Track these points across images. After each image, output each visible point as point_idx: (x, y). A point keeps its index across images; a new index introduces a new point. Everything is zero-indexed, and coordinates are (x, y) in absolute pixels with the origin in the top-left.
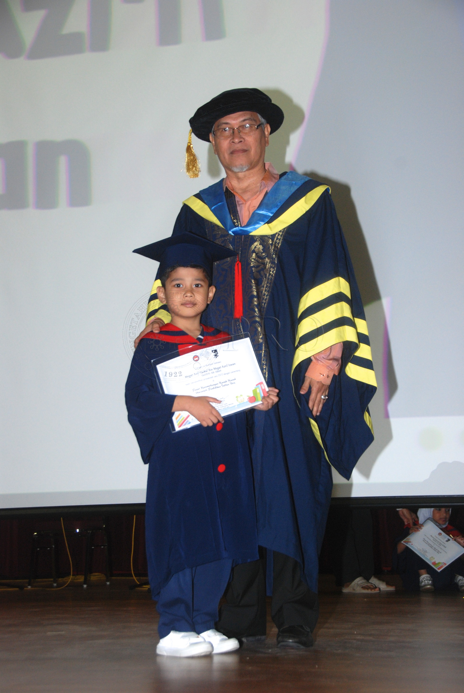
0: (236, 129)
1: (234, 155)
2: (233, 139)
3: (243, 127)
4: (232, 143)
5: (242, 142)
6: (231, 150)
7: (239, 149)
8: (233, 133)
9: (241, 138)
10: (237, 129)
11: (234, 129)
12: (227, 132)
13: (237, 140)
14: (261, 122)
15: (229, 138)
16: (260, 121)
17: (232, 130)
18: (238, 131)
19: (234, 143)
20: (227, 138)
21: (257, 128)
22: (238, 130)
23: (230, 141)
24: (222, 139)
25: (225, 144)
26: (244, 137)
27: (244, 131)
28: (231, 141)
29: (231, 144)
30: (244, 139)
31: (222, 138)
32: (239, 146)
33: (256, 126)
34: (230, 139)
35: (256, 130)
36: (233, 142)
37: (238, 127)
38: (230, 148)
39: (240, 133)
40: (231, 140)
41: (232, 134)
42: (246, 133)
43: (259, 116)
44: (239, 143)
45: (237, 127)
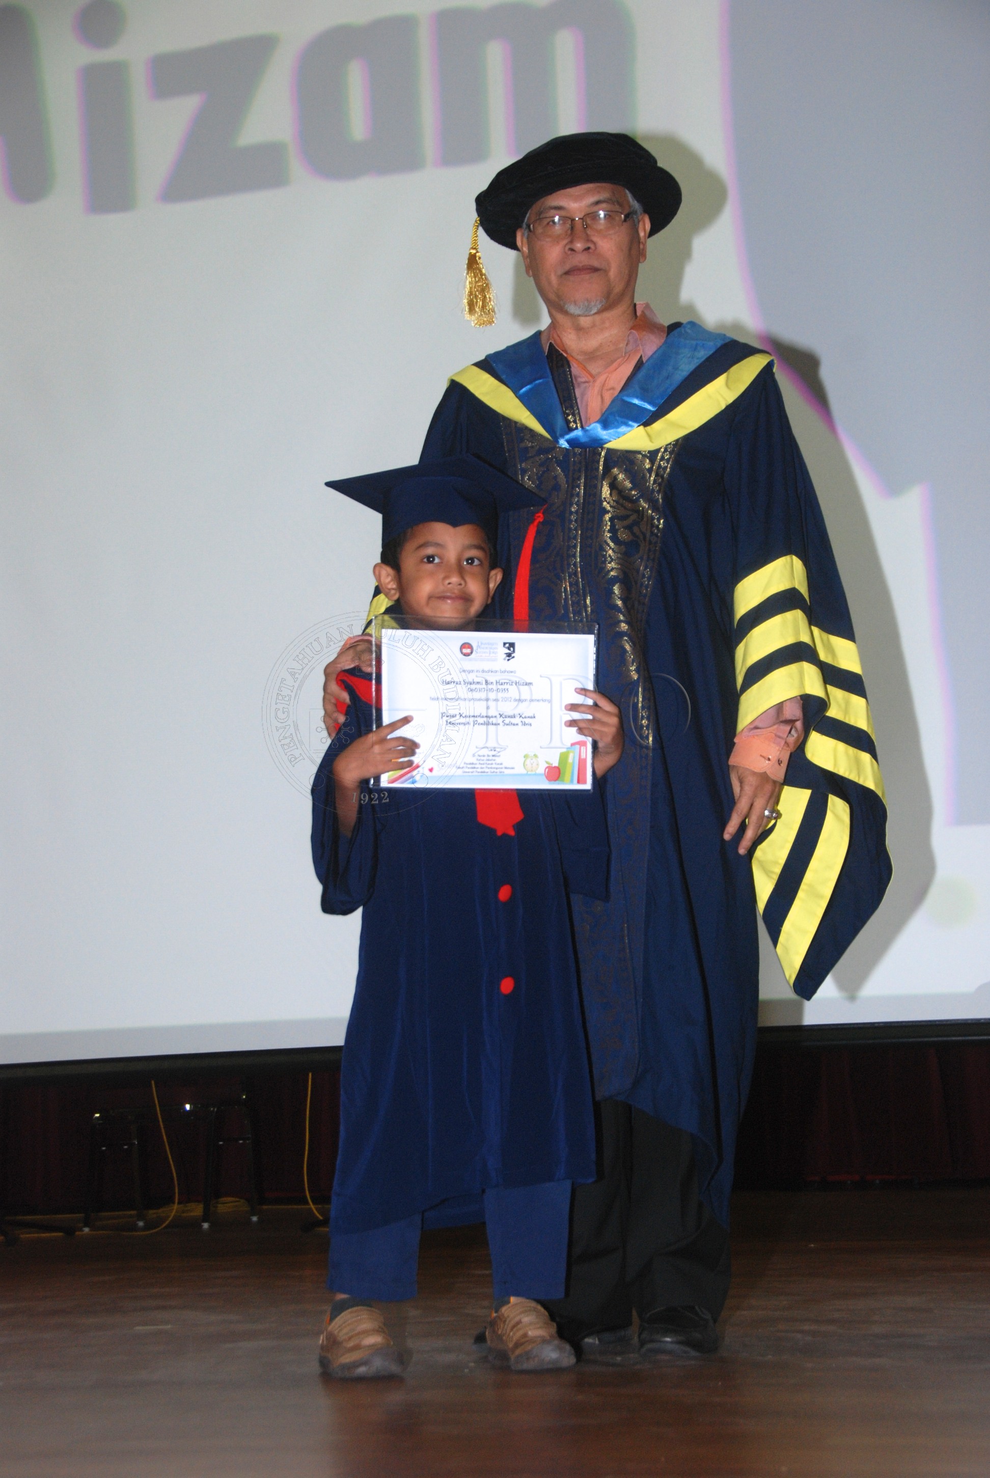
0: (577, 219)
1: (571, 278)
2: (571, 242)
3: (594, 216)
4: (569, 252)
5: (591, 250)
6: (567, 267)
7: (583, 266)
8: (572, 228)
9: (588, 239)
10: (581, 221)
11: (573, 220)
12: (557, 227)
13: (579, 246)
14: (632, 209)
15: (562, 239)
16: (629, 207)
17: (570, 222)
18: (583, 225)
19: (573, 252)
20: (557, 239)
21: (625, 220)
22: (583, 222)
23: (565, 246)
24: (547, 242)
25: (553, 253)
26: (595, 239)
27: (595, 227)
28: (568, 247)
29: (566, 253)
30: (595, 244)
31: (548, 240)
32: (581, 259)
33: (623, 216)
34: (565, 242)
35: (622, 225)
36: (572, 250)
37: (584, 216)
38: (563, 263)
39: (587, 229)
40: (566, 244)
41: (569, 232)
42: (599, 232)
43: (628, 195)
44: (584, 252)
45: (581, 217)
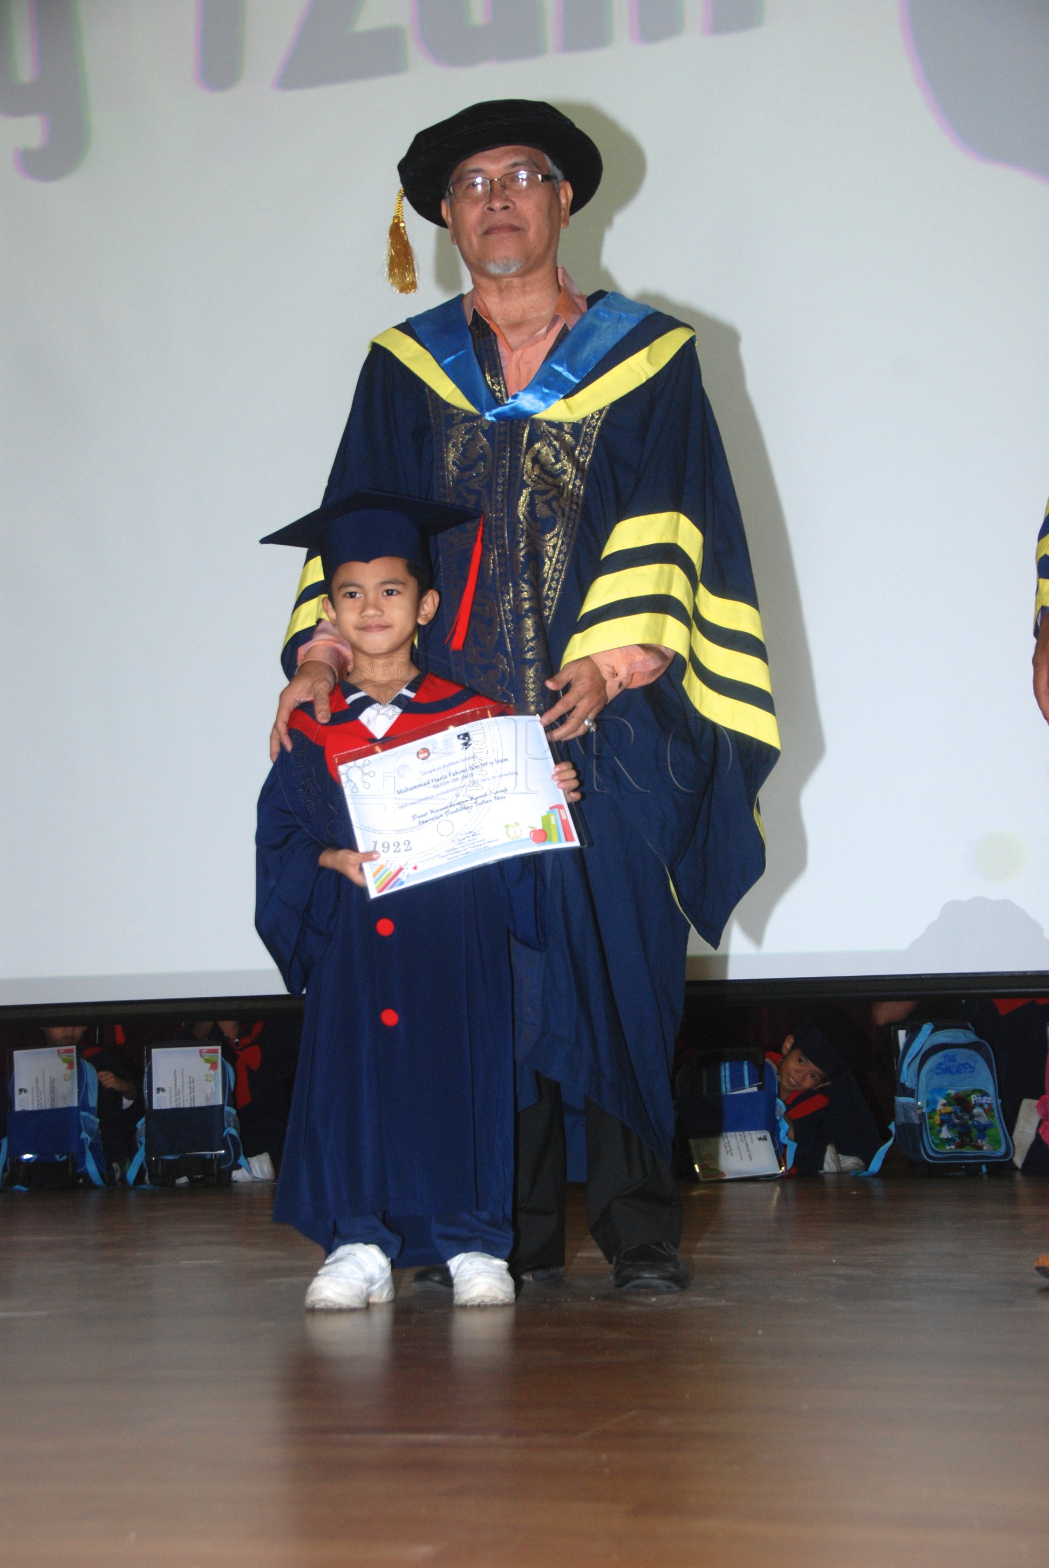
0: (496, 180)
1: (493, 238)
2: (490, 202)
3: (514, 178)
4: (488, 212)
5: (510, 210)
6: (486, 227)
7: (502, 225)
8: (492, 189)
9: (507, 199)
10: (499, 181)
11: (491, 181)
12: (479, 188)
13: (497, 205)
14: (551, 173)
15: (482, 200)
16: (549, 171)
17: (489, 182)
18: (503, 186)
19: (491, 212)
20: (477, 200)
22: (502, 183)
23: (485, 206)
24: (466, 202)
25: (472, 215)
26: (514, 199)
27: (513, 187)
28: (487, 206)
29: (484, 212)
30: (513, 203)
31: (466, 199)
32: (501, 218)
33: (542, 179)
34: (484, 202)
35: (541, 187)
36: (491, 209)
37: (502, 177)
38: (482, 221)
39: (506, 190)
40: (486, 204)
41: (488, 194)
42: (519, 192)
43: (548, 158)
44: (503, 211)
45: (500, 177)
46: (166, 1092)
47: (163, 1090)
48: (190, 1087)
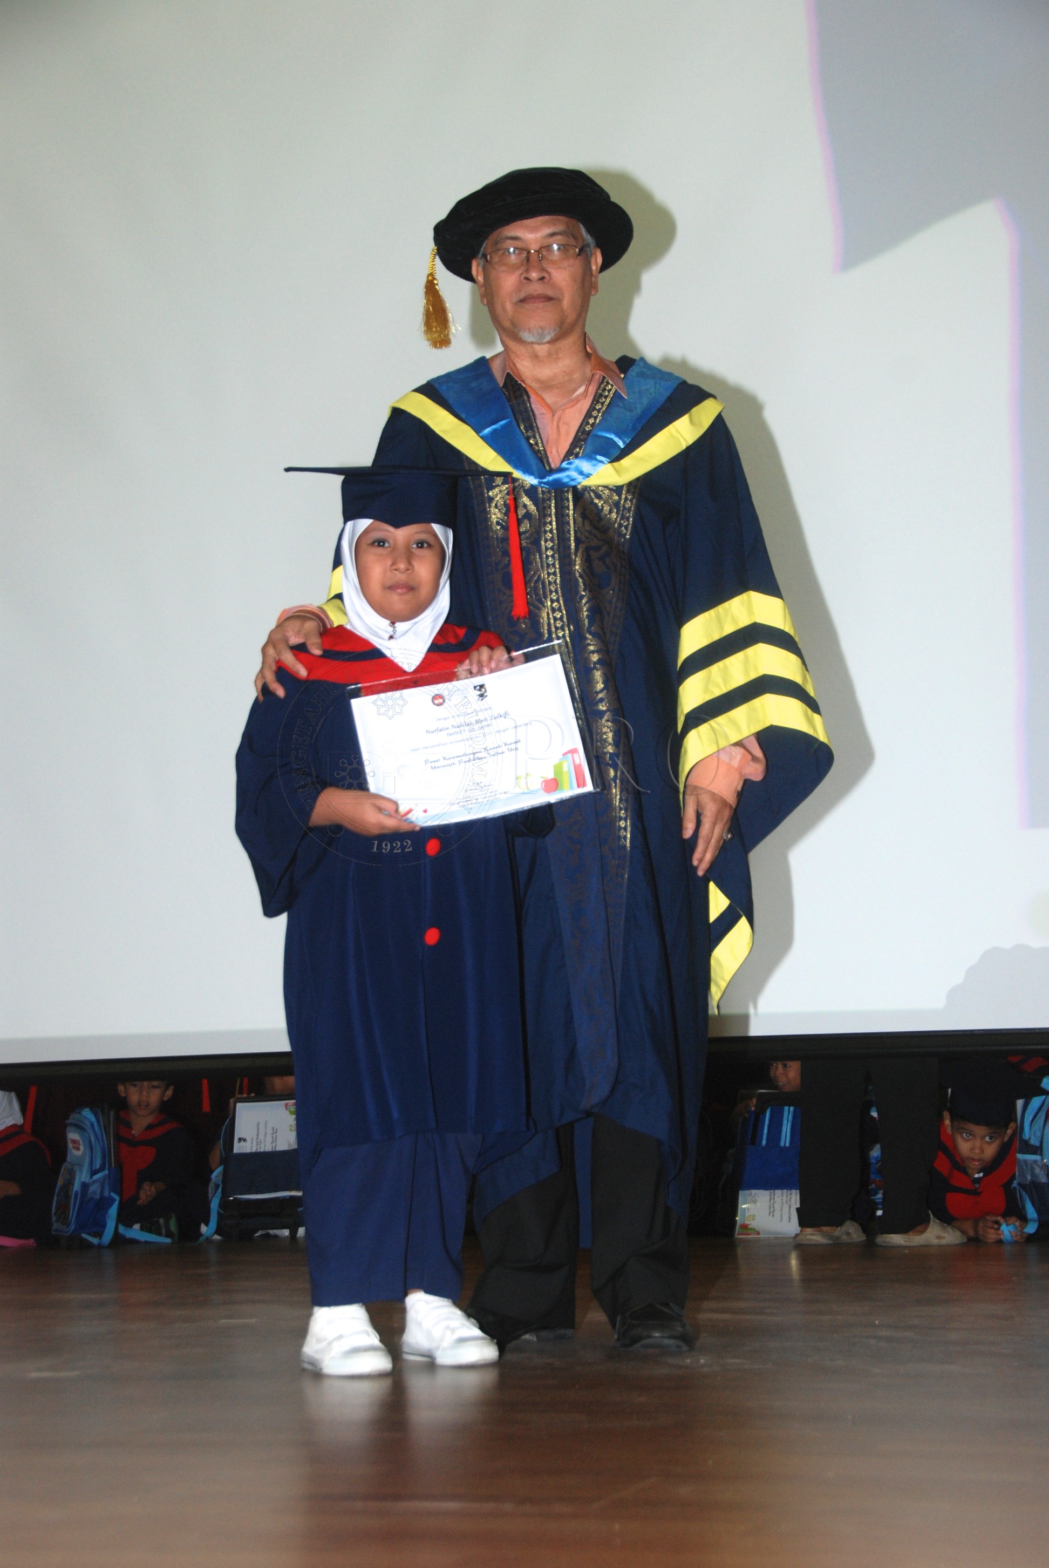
0: (532, 251)
1: (526, 306)
2: (527, 271)
3: (548, 248)
4: (525, 281)
5: (545, 280)
6: (522, 295)
7: (538, 295)
8: (528, 259)
9: (543, 270)
10: (536, 253)
11: (529, 252)
12: (513, 257)
13: (534, 275)
14: (586, 242)
15: (518, 268)
16: (583, 240)
17: (526, 253)
18: (539, 257)
19: (528, 281)
20: (514, 268)
21: (579, 254)
22: (539, 254)
23: (521, 275)
24: (503, 271)
25: (508, 282)
26: (549, 270)
27: (550, 257)
28: (523, 276)
29: (521, 282)
30: (549, 273)
31: (504, 268)
32: (536, 288)
33: (577, 250)
34: (520, 271)
35: (577, 259)
36: (527, 279)
37: (539, 248)
38: (518, 289)
39: (543, 261)
40: (522, 273)
41: (525, 262)
42: (554, 262)
43: (583, 230)
44: (539, 281)
45: (536, 248)
46: (248, 1142)
47: (245, 1140)
48: (273, 1137)
